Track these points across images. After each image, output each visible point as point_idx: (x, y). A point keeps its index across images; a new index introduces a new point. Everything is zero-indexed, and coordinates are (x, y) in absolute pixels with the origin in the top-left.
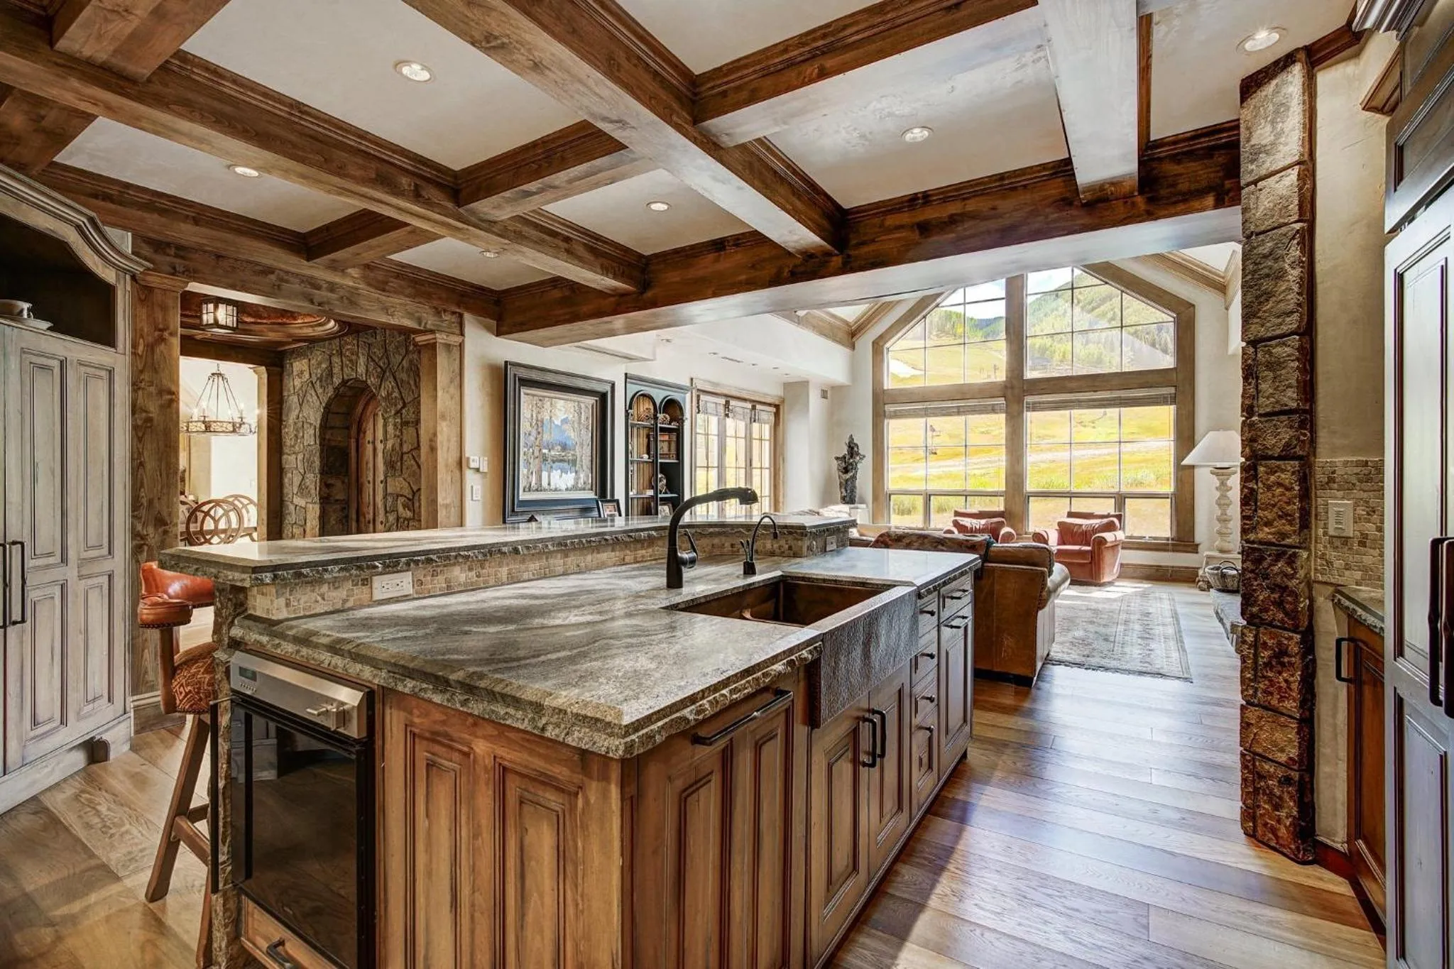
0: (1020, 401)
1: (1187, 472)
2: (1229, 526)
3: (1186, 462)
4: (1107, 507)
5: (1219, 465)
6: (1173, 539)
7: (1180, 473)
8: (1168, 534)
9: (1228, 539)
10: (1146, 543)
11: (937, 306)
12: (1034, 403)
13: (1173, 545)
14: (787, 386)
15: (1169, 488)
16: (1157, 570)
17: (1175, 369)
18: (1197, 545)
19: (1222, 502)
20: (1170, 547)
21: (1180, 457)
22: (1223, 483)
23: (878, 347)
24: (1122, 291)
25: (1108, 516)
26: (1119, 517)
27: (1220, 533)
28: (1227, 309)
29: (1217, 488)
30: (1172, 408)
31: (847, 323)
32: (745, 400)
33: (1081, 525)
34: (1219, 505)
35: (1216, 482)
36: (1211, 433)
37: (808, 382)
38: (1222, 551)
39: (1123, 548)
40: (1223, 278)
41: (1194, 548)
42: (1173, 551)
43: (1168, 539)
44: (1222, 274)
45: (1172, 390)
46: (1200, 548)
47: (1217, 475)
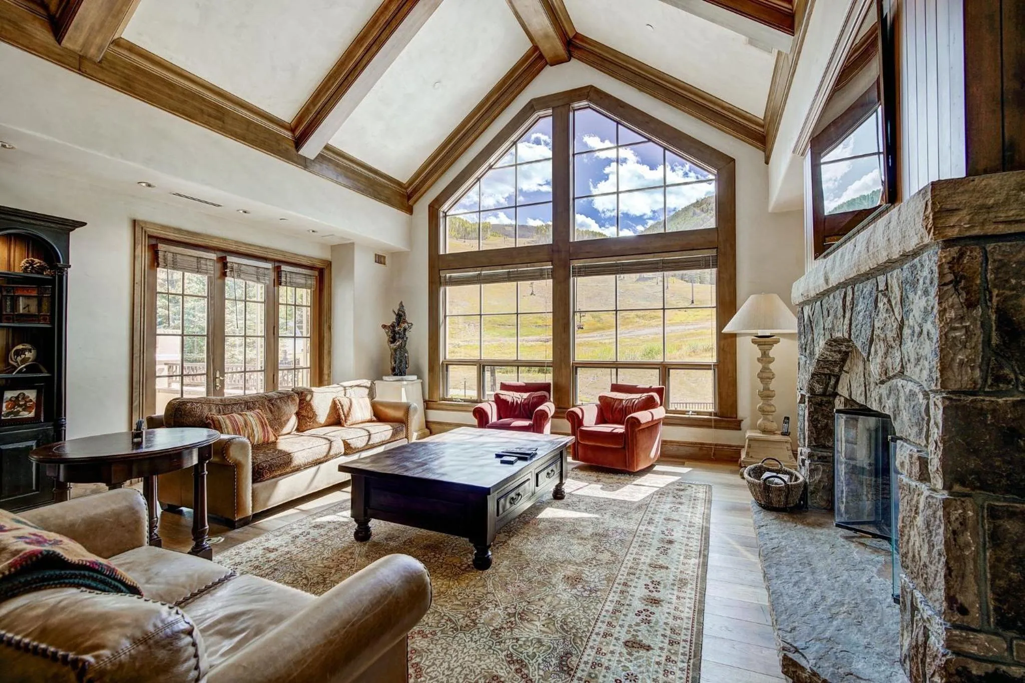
0: (566, 266)
1: (729, 340)
2: (772, 402)
3: (727, 329)
4: (651, 379)
5: (761, 332)
6: (715, 414)
7: (722, 343)
8: (711, 409)
9: (770, 417)
10: (689, 419)
11: (491, 167)
12: (580, 268)
13: (715, 420)
14: (334, 248)
15: (711, 358)
16: (701, 449)
17: (716, 230)
18: (740, 422)
19: (764, 375)
20: (713, 424)
21: (721, 324)
22: (765, 354)
23: (434, 211)
24: (665, 149)
25: (650, 390)
26: (660, 391)
27: (763, 411)
28: (767, 162)
29: (759, 360)
30: (714, 270)
31: (399, 184)
32: (265, 259)
33: (621, 400)
34: (762, 379)
35: (757, 352)
36: (752, 297)
37: (353, 244)
38: (764, 431)
39: (664, 424)
40: (762, 126)
41: (736, 425)
42: (715, 427)
43: (710, 414)
44: (762, 122)
45: (714, 252)
46: (743, 425)
47: (759, 344)
